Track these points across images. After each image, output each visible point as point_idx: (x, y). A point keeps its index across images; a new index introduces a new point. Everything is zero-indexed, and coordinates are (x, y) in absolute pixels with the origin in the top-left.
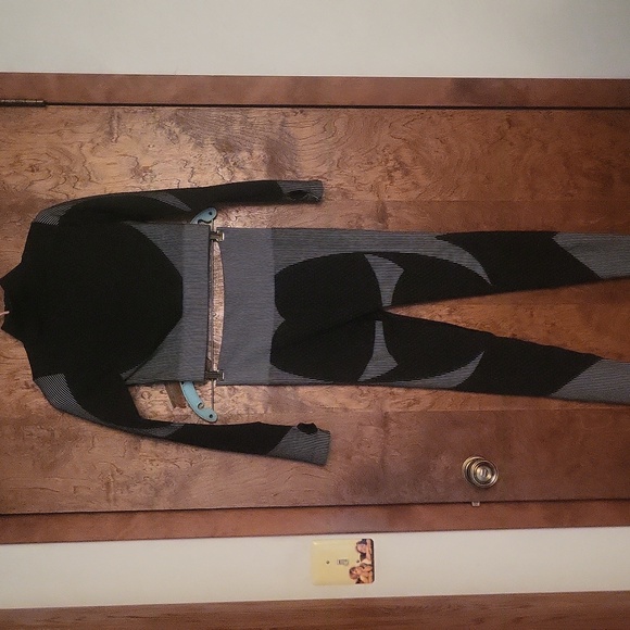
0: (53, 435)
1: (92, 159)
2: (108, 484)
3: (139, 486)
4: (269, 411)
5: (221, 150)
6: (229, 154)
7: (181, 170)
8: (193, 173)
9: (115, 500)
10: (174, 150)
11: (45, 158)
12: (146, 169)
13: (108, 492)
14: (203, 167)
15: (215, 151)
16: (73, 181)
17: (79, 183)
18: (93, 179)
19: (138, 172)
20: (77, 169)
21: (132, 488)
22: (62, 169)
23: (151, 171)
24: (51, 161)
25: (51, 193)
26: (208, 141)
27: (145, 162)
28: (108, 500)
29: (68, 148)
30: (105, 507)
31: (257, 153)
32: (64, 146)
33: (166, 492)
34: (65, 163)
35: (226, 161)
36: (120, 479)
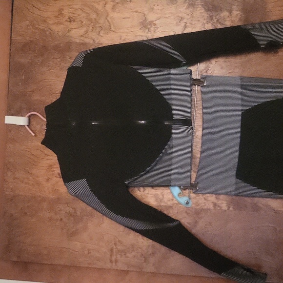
0: (75, 212)
1: (113, 15)
2: (112, 250)
3: (133, 253)
4: (231, 209)
5: (208, 10)
6: (214, 13)
7: (177, 25)
8: (185, 27)
9: (116, 261)
10: (173, 9)
11: (79, 12)
12: (151, 23)
13: (111, 255)
14: (193, 23)
15: (203, 10)
16: (98, 30)
17: (102, 32)
18: (112, 29)
19: (145, 24)
20: (102, 21)
21: (128, 255)
22: (90, 20)
23: (155, 24)
24: (84, 15)
25: (82, 38)
26: (199, 2)
27: (151, 17)
28: (111, 262)
29: (96, 5)
30: (109, 265)
31: (235, 13)
32: (93, 4)
33: (152, 260)
34: (94, 16)
35: (211, 18)
36: (120, 247)
